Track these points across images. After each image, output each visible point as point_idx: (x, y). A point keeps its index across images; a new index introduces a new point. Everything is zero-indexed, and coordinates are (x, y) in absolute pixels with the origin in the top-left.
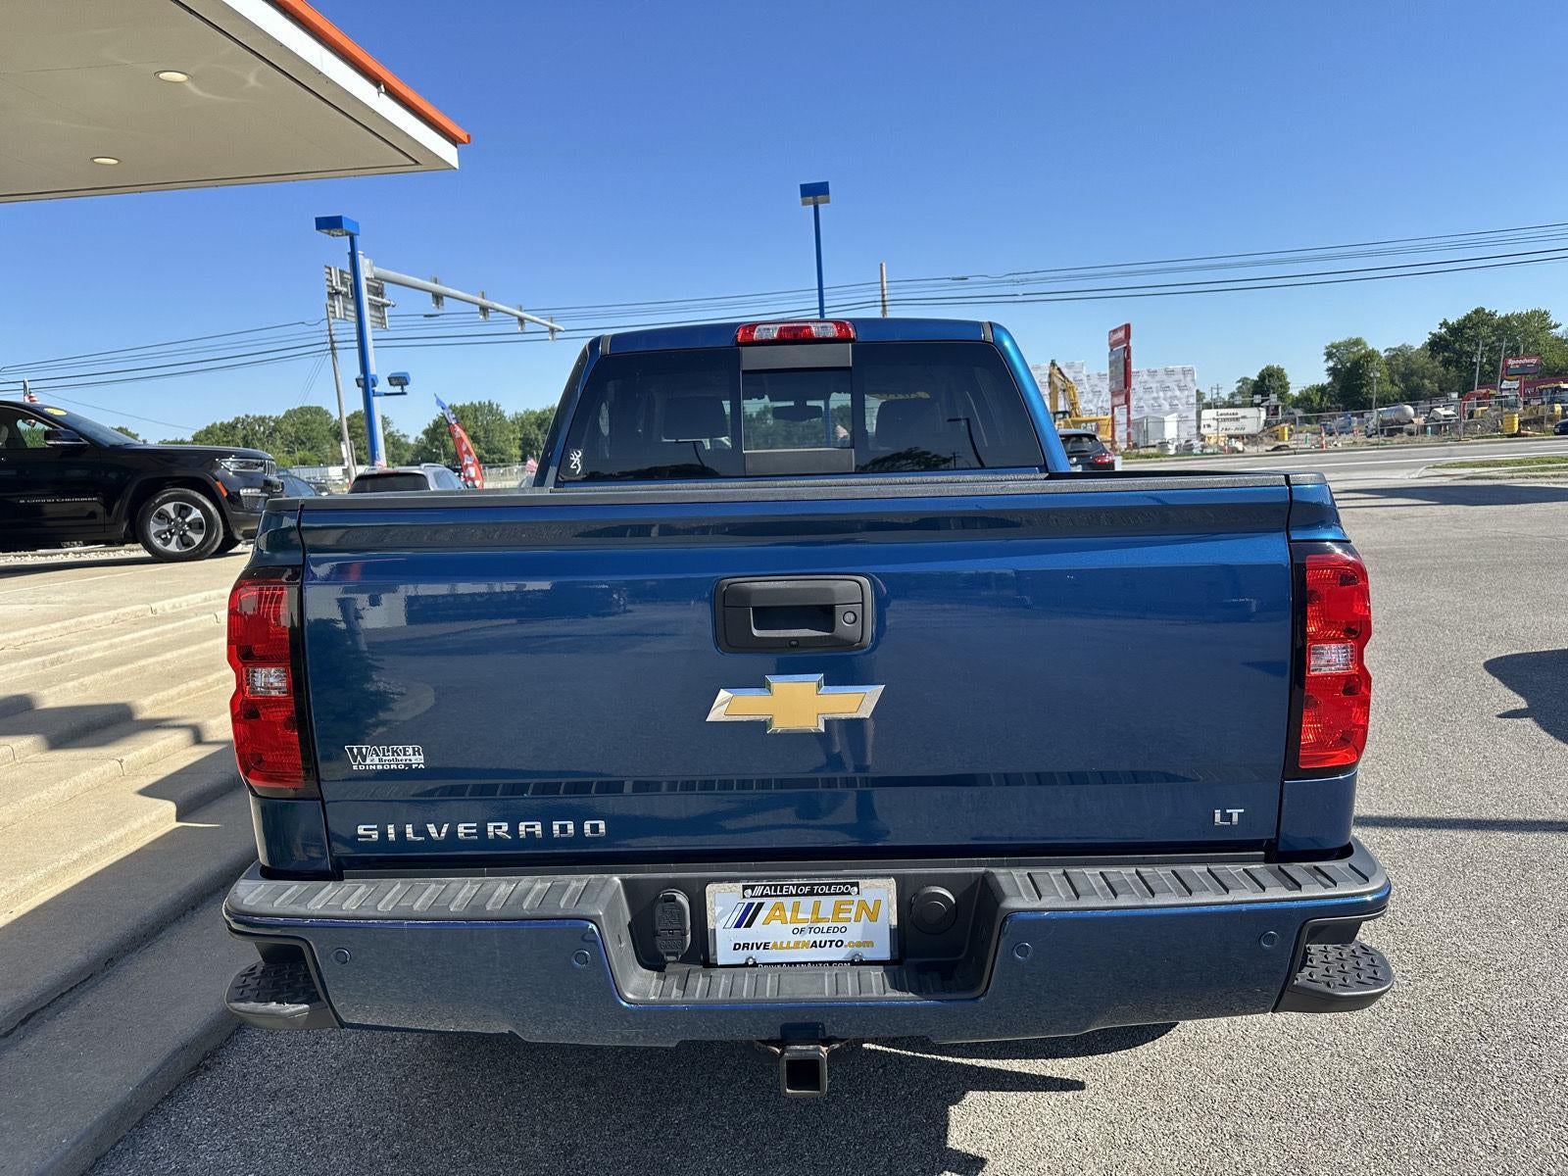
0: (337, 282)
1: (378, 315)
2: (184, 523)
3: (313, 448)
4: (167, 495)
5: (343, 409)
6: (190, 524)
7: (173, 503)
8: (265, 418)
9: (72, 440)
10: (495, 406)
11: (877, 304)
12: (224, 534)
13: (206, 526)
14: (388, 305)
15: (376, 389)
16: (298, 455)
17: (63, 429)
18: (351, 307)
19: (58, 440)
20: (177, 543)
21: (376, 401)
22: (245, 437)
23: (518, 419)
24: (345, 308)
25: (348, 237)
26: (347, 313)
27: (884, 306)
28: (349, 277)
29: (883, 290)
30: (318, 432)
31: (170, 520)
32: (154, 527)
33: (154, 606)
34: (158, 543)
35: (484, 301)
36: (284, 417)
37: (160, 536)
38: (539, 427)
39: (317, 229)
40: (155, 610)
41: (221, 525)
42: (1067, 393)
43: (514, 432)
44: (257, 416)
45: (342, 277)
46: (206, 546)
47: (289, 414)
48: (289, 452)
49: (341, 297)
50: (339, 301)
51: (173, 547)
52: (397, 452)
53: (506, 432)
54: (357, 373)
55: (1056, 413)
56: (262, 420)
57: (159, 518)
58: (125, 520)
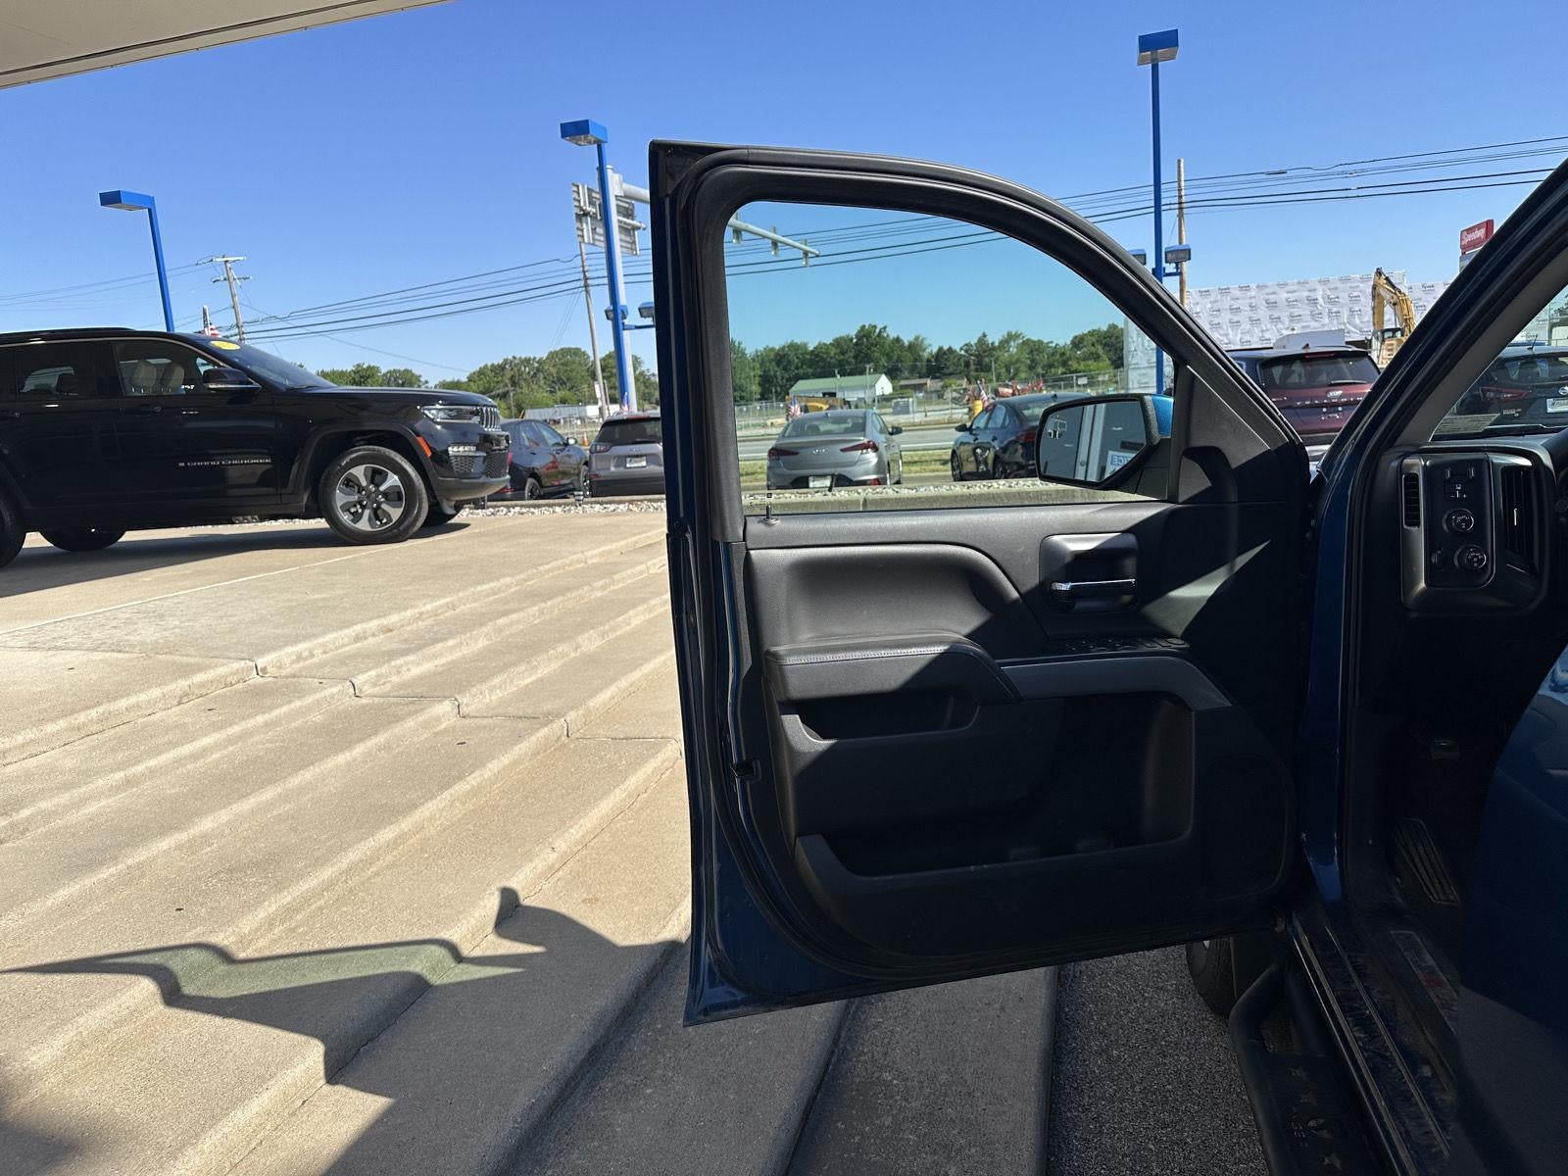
0: (585, 202)
1: (628, 239)
2: (377, 492)
3: (572, 388)
4: (354, 455)
5: (597, 347)
6: (385, 494)
7: (364, 466)
8: (530, 359)
9: (241, 384)
10: (737, 344)
11: (1172, 207)
12: (431, 507)
13: (405, 496)
14: (639, 228)
15: (626, 322)
16: (559, 394)
17: (230, 368)
18: (600, 230)
19: (222, 382)
20: (370, 520)
21: (626, 335)
22: (512, 378)
23: (758, 356)
24: (594, 230)
25: (596, 145)
26: (597, 237)
27: (1181, 209)
28: (598, 196)
29: (1180, 190)
30: (577, 373)
31: (360, 489)
32: (340, 498)
33: (261, 662)
34: (346, 518)
35: (738, 222)
36: (547, 358)
37: (348, 510)
38: (778, 363)
39: (563, 137)
40: (264, 670)
41: (425, 496)
42: (1397, 307)
43: (754, 370)
44: (523, 357)
45: (590, 196)
46: (406, 523)
47: (552, 355)
48: (551, 392)
49: (589, 219)
50: (587, 223)
51: (364, 525)
52: (646, 391)
53: (747, 370)
54: (607, 304)
55: (1384, 332)
56: (527, 361)
57: (347, 485)
58: (306, 488)
